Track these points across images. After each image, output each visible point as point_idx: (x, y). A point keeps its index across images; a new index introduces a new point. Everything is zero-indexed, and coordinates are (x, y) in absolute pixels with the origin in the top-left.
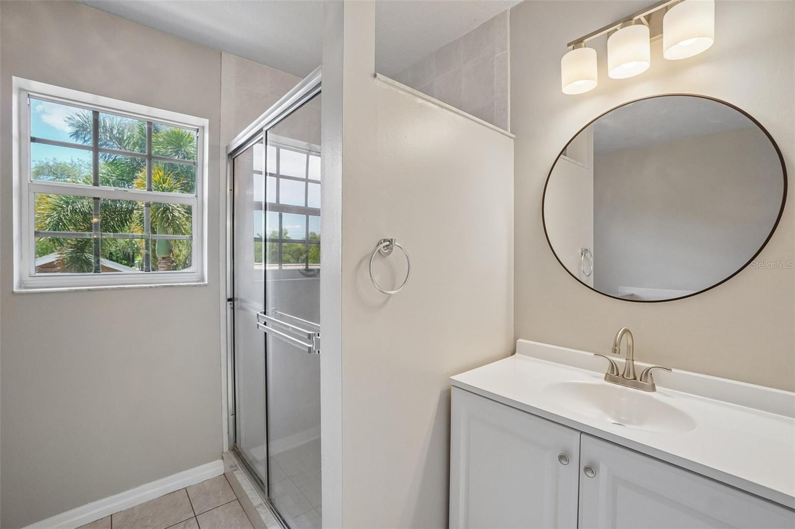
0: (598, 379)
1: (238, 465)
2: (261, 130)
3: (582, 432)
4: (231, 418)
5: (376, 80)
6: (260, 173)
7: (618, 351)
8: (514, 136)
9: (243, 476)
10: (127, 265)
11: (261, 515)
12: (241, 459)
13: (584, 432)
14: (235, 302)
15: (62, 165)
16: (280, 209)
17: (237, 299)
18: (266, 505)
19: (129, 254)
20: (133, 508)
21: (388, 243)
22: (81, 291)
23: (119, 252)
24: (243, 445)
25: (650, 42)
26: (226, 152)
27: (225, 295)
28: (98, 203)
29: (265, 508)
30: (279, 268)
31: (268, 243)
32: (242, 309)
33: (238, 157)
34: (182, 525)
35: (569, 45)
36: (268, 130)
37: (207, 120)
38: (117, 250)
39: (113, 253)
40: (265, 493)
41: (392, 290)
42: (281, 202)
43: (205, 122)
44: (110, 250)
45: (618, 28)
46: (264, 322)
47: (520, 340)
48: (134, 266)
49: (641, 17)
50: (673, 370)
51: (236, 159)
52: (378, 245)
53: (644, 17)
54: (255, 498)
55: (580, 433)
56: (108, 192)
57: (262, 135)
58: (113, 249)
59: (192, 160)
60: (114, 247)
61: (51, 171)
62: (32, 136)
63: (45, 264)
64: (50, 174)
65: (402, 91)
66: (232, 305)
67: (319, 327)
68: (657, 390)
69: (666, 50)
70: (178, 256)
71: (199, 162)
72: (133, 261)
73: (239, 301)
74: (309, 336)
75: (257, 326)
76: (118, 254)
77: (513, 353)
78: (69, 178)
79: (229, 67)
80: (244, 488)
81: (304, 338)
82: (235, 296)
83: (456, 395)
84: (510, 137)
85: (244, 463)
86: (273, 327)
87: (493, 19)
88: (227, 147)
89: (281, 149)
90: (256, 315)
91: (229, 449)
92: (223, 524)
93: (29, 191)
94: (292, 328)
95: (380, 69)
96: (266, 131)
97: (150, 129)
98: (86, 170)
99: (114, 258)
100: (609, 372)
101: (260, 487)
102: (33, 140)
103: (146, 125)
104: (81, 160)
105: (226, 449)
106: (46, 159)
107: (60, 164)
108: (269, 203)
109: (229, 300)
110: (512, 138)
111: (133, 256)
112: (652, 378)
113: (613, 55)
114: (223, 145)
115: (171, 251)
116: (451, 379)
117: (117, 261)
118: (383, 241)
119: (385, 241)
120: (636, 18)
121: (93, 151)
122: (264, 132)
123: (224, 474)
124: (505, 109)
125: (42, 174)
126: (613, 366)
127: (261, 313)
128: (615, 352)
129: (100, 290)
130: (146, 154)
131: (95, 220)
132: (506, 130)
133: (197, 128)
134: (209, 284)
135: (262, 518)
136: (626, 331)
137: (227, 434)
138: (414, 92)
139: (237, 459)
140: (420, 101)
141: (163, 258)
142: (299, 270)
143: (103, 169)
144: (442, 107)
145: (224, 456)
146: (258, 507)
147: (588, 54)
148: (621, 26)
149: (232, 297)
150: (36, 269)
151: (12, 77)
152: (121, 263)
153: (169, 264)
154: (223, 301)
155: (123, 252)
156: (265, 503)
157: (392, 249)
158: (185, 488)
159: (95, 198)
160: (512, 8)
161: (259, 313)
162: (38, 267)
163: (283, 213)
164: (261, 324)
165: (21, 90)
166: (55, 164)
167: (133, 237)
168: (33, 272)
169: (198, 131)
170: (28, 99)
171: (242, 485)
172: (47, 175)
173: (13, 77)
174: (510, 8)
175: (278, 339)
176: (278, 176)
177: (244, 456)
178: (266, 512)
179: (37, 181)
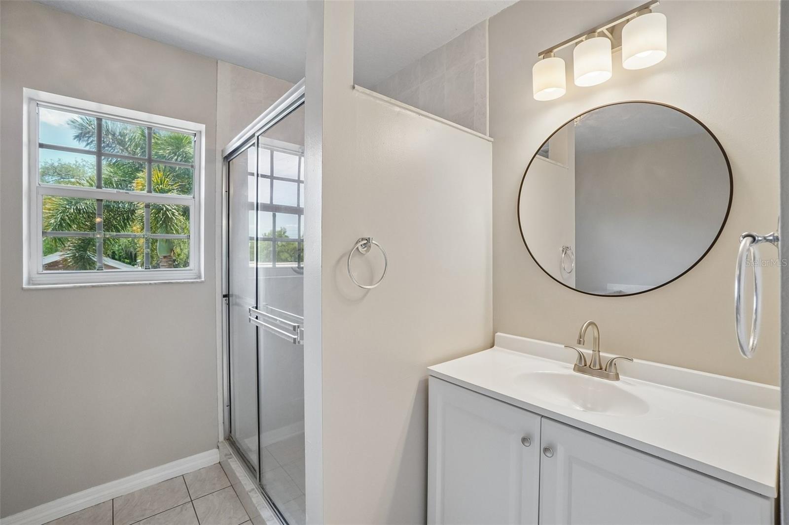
0: (568, 370)
1: (232, 453)
2: (253, 136)
3: (543, 416)
4: (227, 409)
5: (354, 91)
6: (253, 174)
7: (582, 342)
8: (492, 139)
9: (237, 463)
10: (130, 264)
11: (252, 499)
12: (235, 447)
13: (545, 416)
14: (230, 298)
15: (66, 166)
16: (273, 209)
17: (232, 295)
18: (258, 490)
19: (131, 253)
20: (132, 494)
21: (366, 242)
22: (85, 287)
23: (122, 251)
24: (238, 435)
25: (612, 53)
26: (222, 156)
27: (221, 292)
28: (102, 204)
29: (256, 493)
30: (273, 266)
31: (259, 242)
32: (237, 304)
33: (234, 160)
34: (178, 509)
35: (540, 54)
36: (259, 135)
37: (204, 126)
38: (120, 249)
39: (116, 252)
40: (256, 479)
41: (371, 285)
42: (275, 203)
43: (202, 127)
44: (112, 249)
45: (584, 40)
46: (256, 317)
47: (498, 334)
48: (136, 265)
49: (604, 29)
50: (635, 360)
51: (231, 162)
52: (357, 243)
53: (607, 29)
54: (247, 482)
55: (540, 417)
56: (110, 194)
57: (254, 140)
58: (116, 248)
59: (190, 164)
60: (117, 246)
61: (56, 171)
62: (40, 142)
63: (52, 263)
64: (55, 175)
65: (379, 99)
66: (227, 301)
67: (303, 319)
68: (621, 379)
69: (625, 61)
70: (179, 255)
71: (196, 164)
72: (136, 260)
73: (234, 297)
74: (294, 327)
75: (248, 320)
76: (121, 253)
77: (492, 346)
78: (73, 178)
79: (224, 75)
80: (238, 474)
81: (290, 330)
82: (230, 293)
83: (433, 384)
84: (489, 141)
85: (238, 452)
86: (265, 321)
87: (473, 29)
88: (223, 151)
89: (275, 152)
90: (248, 310)
91: (225, 439)
92: (217, 508)
93: (37, 193)
94: (279, 320)
95: (359, 81)
96: (258, 137)
97: (150, 134)
98: (90, 170)
99: (117, 257)
100: (578, 363)
101: (253, 474)
102: (41, 146)
103: (146, 130)
104: (85, 161)
105: (221, 438)
106: (51, 160)
107: (65, 164)
108: (261, 203)
109: (225, 296)
110: (491, 141)
111: (136, 254)
112: (616, 368)
113: (579, 64)
114: (219, 149)
115: (172, 250)
116: (428, 369)
117: (120, 260)
118: (360, 240)
119: (363, 239)
120: (599, 30)
121: (97, 156)
122: (256, 137)
123: (219, 463)
124: (485, 114)
125: (46, 174)
126: (581, 357)
127: (253, 307)
128: (580, 343)
129: (102, 287)
130: (147, 158)
131: (98, 220)
132: (485, 134)
133: (195, 132)
134: (205, 280)
135: (254, 501)
136: (591, 324)
137: (222, 424)
138: (391, 101)
139: (232, 448)
140: (397, 109)
141: (165, 257)
142: (292, 268)
143: (106, 171)
144: (420, 114)
145: (219, 445)
146: (250, 492)
147: (556, 63)
148: (586, 38)
149: (227, 293)
150: (43, 266)
151: (22, 89)
152: (124, 262)
153: (170, 263)
154: (219, 297)
155: (126, 251)
156: (257, 488)
157: (370, 247)
158: (183, 475)
159: (98, 200)
160: (490, 18)
161: (250, 307)
162: (45, 265)
163: (276, 213)
164: (253, 318)
165: (31, 100)
166: (60, 165)
167: (135, 237)
168: (41, 269)
169: (195, 136)
170: (37, 108)
171: (235, 471)
172: (52, 176)
173: (24, 88)
174: (488, 18)
175: (268, 332)
176: (272, 177)
177: (238, 445)
178: (257, 496)
179: (44, 184)
